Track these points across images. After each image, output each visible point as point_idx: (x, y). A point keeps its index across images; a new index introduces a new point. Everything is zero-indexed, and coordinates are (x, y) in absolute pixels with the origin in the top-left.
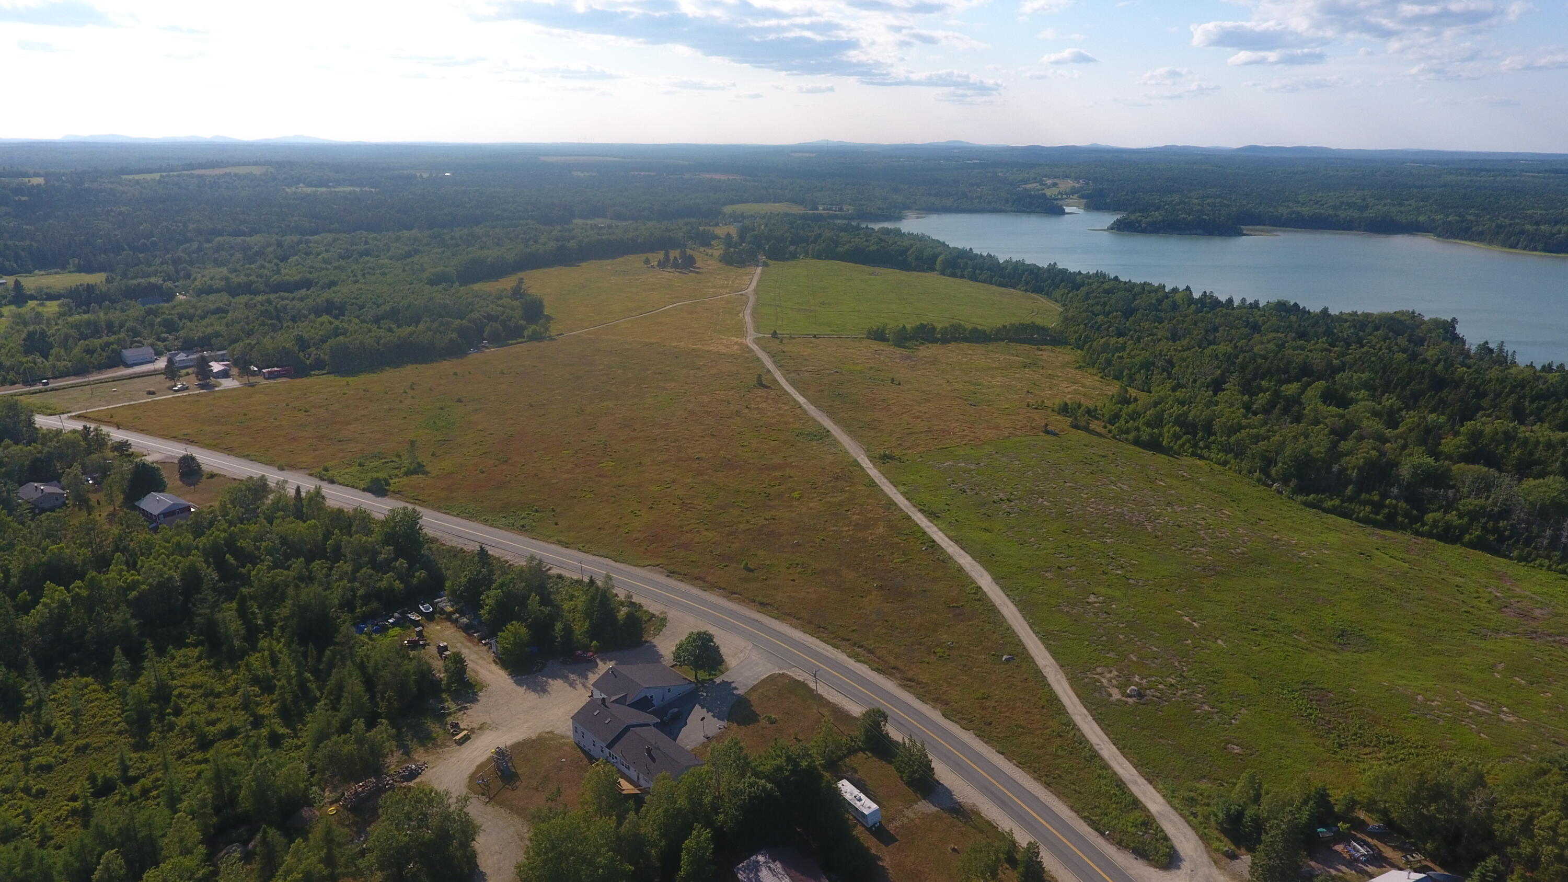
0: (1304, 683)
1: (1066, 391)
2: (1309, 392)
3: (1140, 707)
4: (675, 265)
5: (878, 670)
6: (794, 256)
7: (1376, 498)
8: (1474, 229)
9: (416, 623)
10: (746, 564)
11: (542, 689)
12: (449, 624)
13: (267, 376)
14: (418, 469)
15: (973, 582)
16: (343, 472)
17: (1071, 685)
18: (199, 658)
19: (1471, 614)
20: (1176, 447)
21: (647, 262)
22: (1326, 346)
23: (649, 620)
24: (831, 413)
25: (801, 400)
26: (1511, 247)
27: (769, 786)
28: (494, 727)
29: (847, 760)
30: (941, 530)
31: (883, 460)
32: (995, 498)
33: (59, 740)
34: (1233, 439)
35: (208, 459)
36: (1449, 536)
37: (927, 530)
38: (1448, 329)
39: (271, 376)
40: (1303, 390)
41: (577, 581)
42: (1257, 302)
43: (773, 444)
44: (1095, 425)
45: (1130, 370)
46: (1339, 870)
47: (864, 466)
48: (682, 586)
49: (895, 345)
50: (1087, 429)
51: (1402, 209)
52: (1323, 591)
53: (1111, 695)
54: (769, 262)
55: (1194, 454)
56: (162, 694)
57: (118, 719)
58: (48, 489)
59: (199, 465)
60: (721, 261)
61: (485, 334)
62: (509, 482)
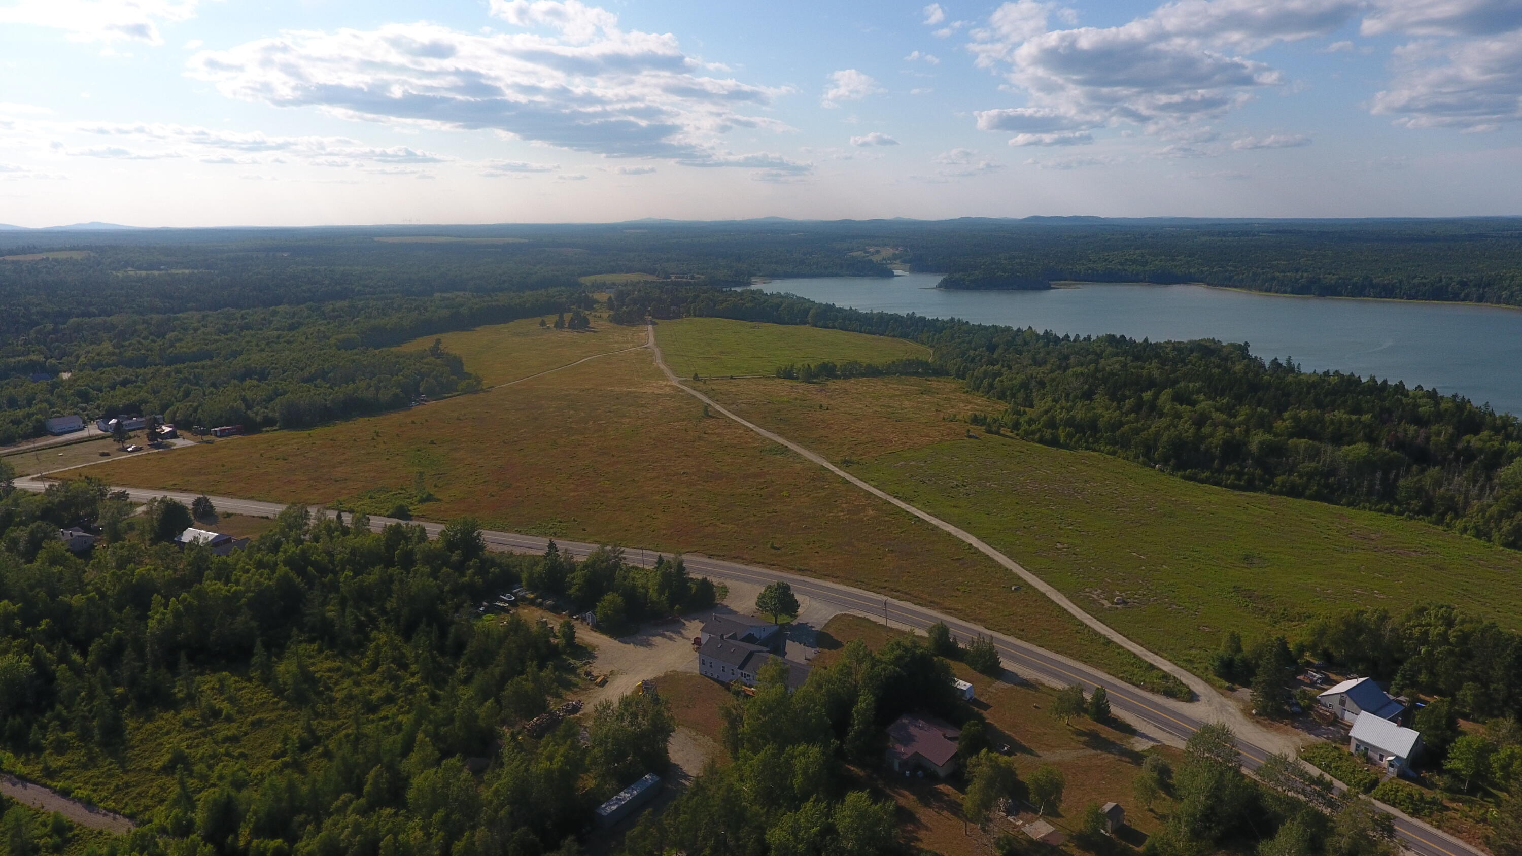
0: (1234, 587)
1: (967, 408)
2: (1162, 397)
3: (1128, 610)
4: (572, 326)
6: (678, 316)
7: (1237, 468)
8: (1235, 277)
9: (506, 609)
10: (772, 544)
11: (648, 644)
12: (537, 608)
13: (218, 434)
14: (429, 498)
16: (359, 504)
17: (1071, 601)
18: (320, 651)
19: (1330, 539)
20: (1072, 443)
21: (543, 323)
24: (780, 434)
25: (751, 426)
26: (1266, 291)
27: (897, 669)
30: (920, 509)
31: (846, 464)
32: (951, 485)
33: (229, 719)
34: (1118, 433)
35: (220, 503)
36: (1294, 492)
37: (909, 510)
38: (1243, 351)
39: (223, 434)
40: (1157, 396)
42: (1089, 337)
43: (744, 459)
44: (1004, 431)
45: (1012, 389)
47: (831, 469)
48: (726, 563)
49: (807, 382)
50: (998, 433)
51: (1175, 263)
52: (1222, 531)
53: (1103, 605)
54: (657, 321)
55: (1087, 448)
56: (307, 677)
57: (276, 699)
58: (75, 534)
59: (212, 507)
60: (611, 322)
61: (421, 389)
62: (522, 501)
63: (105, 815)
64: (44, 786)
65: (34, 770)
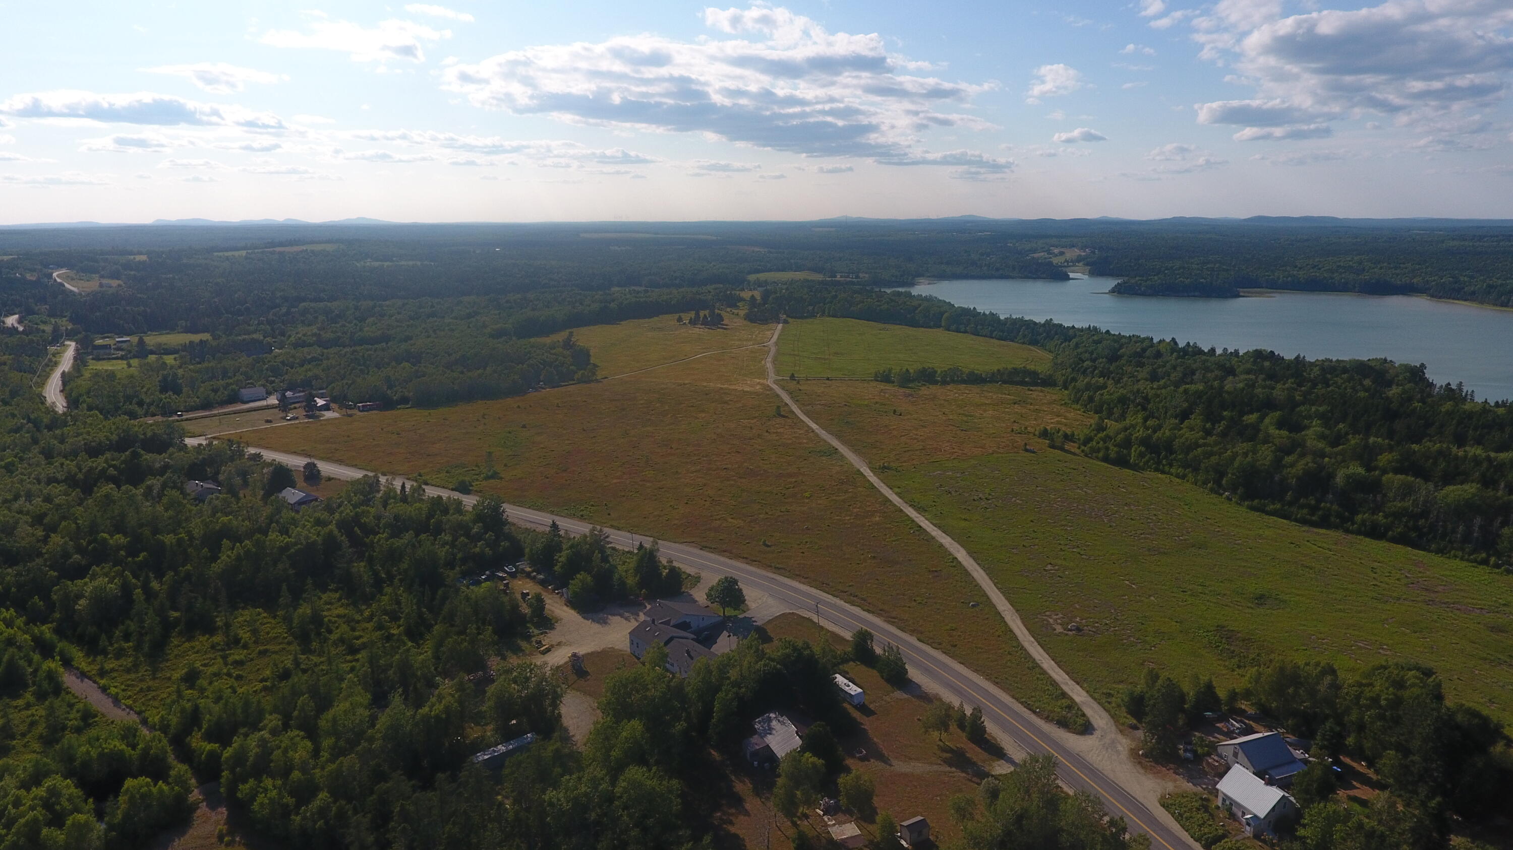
0: (1218, 626)
1: (1049, 421)
2: (1267, 420)
3: (1078, 637)
4: (705, 323)
5: (868, 611)
6: (812, 315)
7: (1313, 502)
8: (1466, 289)
9: (503, 579)
10: (766, 541)
11: (604, 622)
12: (528, 580)
13: (361, 409)
14: (495, 476)
15: (950, 554)
16: (434, 477)
17: (1023, 623)
18: (340, 599)
19: (1379, 586)
20: (1141, 464)
21: (680, 320)
22: (1295, 386)
23: (686, 578)
24: (839, 437)
25: (814, 426)
26: (1502, 306)
27: (778, 666)
28: (570, 644)
29: (841, 666)
30: (927, 519)
31: (882, 470)
32: (976, 498)
33: (245, 647)
34: (1191, 456)
35: (326, 468)
36: (1375, 532)
37: (916, 519)
38: (1416, 374)
39: (364, 409)
40: (1262, 419)
41: (628, 552)
42: (1237, 352)
43: (789, 458)
44: (1069, 446)
45: (1109, 405)
46: (1216, 738)
47: (866, 474)
48: (712, 556)
49: (900, 386)
50: (1062, 449)
51: (1398, 271)
52: (1250, 567)
53: (1055, 630)
54: (790, 320)
55: (1156, 470)
56: (317, 620)
57: (286, 635)
58: (206, 485)
59: (319, 471)
60: (745, 319)
61: (542, 378)
62: (569, 485)
63: (124, 710)
64: (95, 682)
65: (93, 669)
